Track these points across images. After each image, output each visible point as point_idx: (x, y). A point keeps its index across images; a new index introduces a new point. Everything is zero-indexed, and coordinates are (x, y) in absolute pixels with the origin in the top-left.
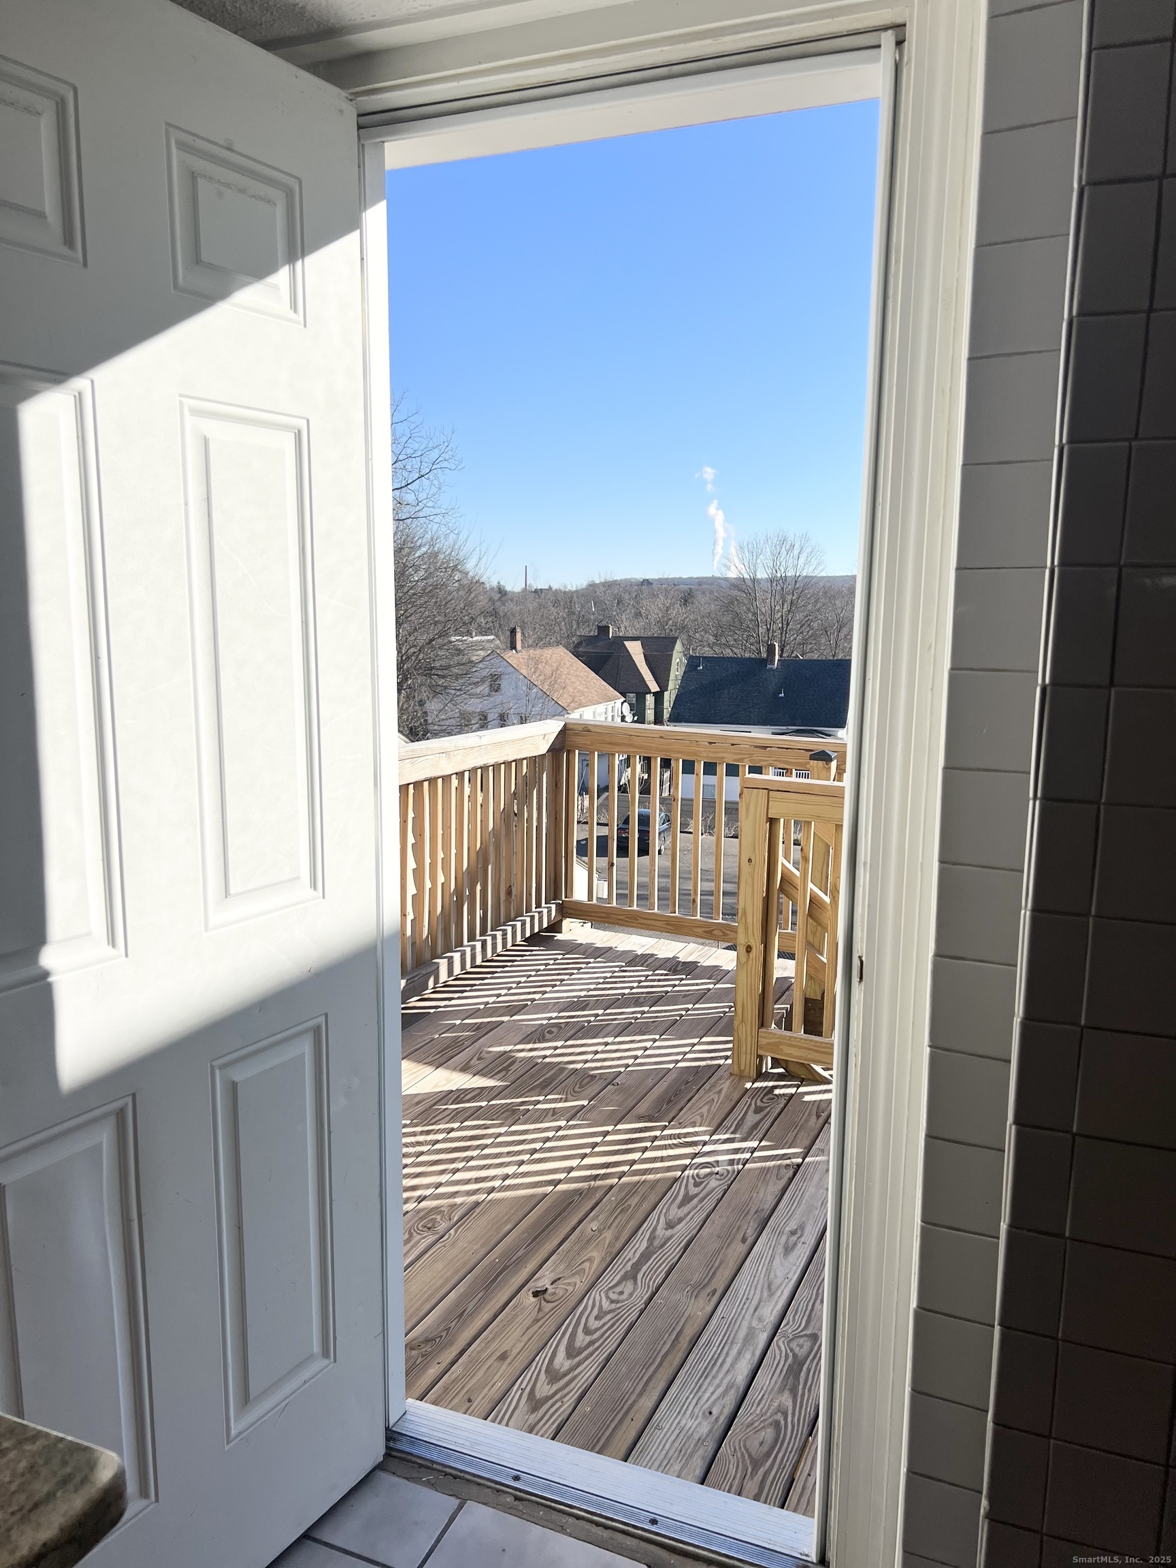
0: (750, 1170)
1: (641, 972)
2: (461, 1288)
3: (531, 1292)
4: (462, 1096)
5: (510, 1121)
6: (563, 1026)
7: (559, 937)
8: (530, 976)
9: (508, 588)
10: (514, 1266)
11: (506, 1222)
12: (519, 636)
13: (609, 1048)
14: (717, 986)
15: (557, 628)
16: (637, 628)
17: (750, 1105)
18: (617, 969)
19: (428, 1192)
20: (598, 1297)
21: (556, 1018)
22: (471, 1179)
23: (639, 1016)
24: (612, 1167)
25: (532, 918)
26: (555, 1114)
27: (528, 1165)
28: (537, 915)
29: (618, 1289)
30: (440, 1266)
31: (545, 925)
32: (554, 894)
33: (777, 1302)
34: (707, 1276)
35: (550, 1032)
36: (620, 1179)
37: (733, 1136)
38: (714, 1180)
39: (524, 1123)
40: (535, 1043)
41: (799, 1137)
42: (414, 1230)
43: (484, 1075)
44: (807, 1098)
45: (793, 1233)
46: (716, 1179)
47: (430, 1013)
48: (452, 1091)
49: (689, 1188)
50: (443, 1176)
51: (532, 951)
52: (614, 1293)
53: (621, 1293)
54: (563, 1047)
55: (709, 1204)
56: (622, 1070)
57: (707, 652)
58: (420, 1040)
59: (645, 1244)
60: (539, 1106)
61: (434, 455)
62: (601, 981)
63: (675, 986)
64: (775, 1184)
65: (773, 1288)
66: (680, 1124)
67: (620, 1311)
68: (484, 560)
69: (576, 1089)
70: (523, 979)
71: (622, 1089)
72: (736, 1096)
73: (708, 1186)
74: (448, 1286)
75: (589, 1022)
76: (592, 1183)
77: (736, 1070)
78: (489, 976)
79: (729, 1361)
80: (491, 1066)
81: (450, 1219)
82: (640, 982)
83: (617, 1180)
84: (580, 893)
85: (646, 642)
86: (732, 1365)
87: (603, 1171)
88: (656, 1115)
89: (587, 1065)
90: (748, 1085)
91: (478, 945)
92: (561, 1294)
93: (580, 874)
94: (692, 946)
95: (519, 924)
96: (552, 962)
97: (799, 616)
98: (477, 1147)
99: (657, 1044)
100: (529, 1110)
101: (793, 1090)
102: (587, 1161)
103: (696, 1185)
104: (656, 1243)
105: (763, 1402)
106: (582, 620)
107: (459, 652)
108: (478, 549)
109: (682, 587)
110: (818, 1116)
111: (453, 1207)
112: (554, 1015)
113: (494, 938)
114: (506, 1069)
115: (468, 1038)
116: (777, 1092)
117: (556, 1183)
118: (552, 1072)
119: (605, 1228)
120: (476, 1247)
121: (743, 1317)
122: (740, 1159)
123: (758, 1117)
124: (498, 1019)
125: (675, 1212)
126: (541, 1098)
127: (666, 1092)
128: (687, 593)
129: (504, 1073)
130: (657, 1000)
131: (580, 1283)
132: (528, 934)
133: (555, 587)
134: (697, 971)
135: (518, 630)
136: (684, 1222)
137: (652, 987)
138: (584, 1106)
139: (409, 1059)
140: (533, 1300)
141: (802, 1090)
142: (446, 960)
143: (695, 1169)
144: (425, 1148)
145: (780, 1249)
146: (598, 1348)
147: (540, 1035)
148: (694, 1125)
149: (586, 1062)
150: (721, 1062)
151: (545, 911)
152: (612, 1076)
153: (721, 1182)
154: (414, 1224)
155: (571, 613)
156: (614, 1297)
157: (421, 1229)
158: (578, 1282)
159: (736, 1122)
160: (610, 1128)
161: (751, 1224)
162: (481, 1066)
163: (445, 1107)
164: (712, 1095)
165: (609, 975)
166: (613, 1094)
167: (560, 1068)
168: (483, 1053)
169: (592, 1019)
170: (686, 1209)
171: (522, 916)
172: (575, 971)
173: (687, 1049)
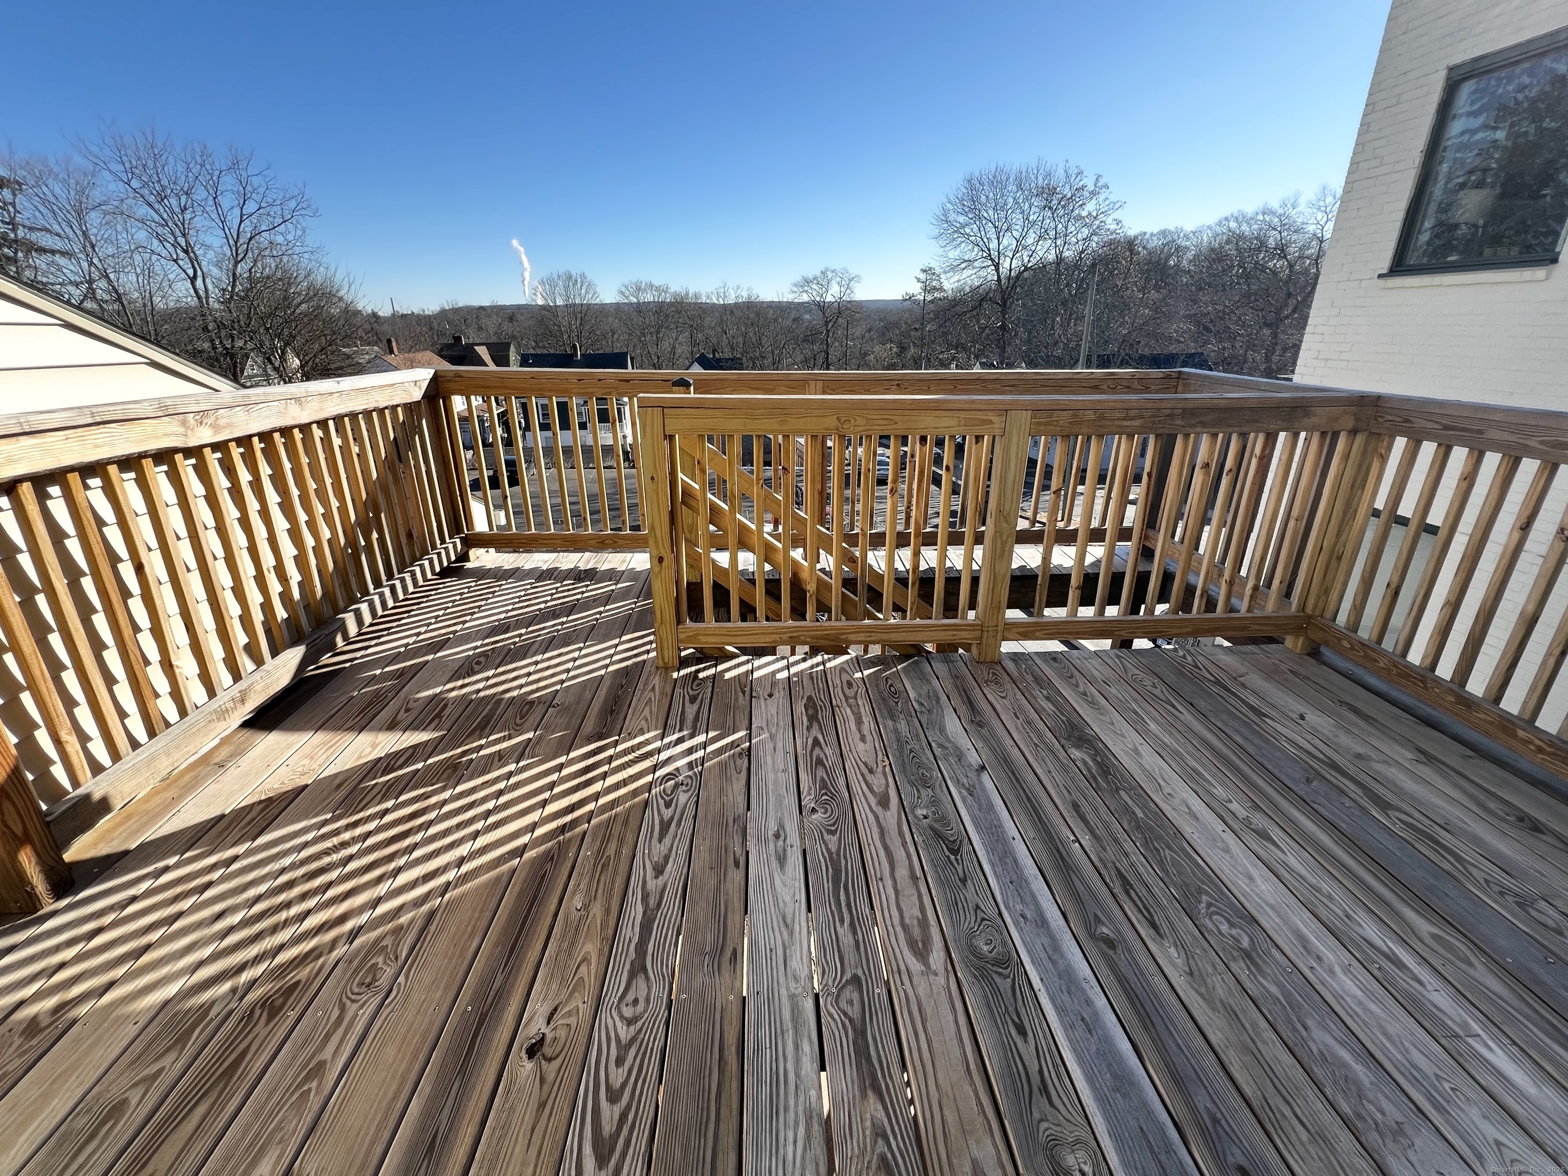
0: (710, 768)
1: (549, 586)
2: (425, 1086)
3: (524, 1051)
4: (393, 762)
5: (452, 781)
6: (490, 653)
7: (469, 565)
8: (448, 608)
9: (381, 314)
10: (494, 1010)
11: (472, 935)
12: (394, 344)
13: (540, 666)
14: (619, 586)
15: (423, 339)
16: (483, 337)
17: (684, 695)
18: (529, 587)
19: (364, 918)
20: (609, 1019)
21: (482, 646)
22: (417, 879)
23: (560, 627)
24: (579, 808)
25: (439, 554)
26: (501, 758)
27: (484, 836)
28: (443, 551)
29: (630, 997)
30: (390, 1051)
31: (453, 558)
32: (456, 528)
33: (800, 942)
34: (719, 931)
35: (478, 663)
36: (589, 822)
37: (681, 734)
38: (681, 793)
39: (471, 778)
40: (464, 678)
41: (737, 718)
42: (347, 997)
43: (416, 729)
44: (727, 676)
45: (777, 836)
46: (684, 791)
47: (345, 668)
48: (381, 758)
49: (662, 812)
50: (381, 886)
51: (444, 583)
52: (627, 1005)
53: (636, 1002)
54: (494, 676)
55: (687, 824)
56: (558, 687)
57: (532, 351)
58: (335, 703)
59: (640, 909)
60: (482, 753)
61: (292, 204)
62: (517, 600)
63: (583, 593)
64: (738, 779)
65: (789, 921)
66: (629, 734)
67: (642, 1036)
68: (353, 287)
69: (518, 721)
70: (441, 613)
71: (564, 709)
72: (669, 690)
73: (679, 803)
74: (407, 1088)
75: (515, 643)
76: (561, 838)
77: (661, 664)
78: (406, 615)
79: (790, 1066)
80: (421, 717)
81: (396, 958)
82: (552, 595)
83: (587, 825)
84: (481, 525)
85: (489, 346)
86: (797, 1075)
87: (569, 818)
88: (604, 731)
89: (524, 690)
90: (675, 675)
91: (387, 591)
92: (564, 1036)
93: (478, 510)
94: (587, 554)
95: (426, 563)
96: (466, 591)
97: (587, 327)
98: (420, 828)
99: (584, 652)
100: (472, 760)
101: (712, 671)
102: (551, 808)
103: (668, 805)
104: (652, 902)
105: (854, 1127)
106: (441, 334)
107: (348, 357)
108: (346, 279)
109: (508, 311)
110: (744, 693)
111: (398, 931)
112: (479, 643)
113: (403, 580)
114: (439, 716)
115: (389, 690)
116: (701, 675)
117: (519, 852)
118: (489, 707)
119: (590, 901)
120: (438, 995)
121: (778, 982)
122: (696, 760)
123: (695, 707)
124: (421, 660)
125: (658, 850)
126: (483, 742)
127: (605, 702)
128: (511, 314)
129: (436, 721)
130: (571, 609)
131: (582, 1004)
132: (438, 569)
133: (416, 312)
134: (598, 576)
135: (393, 339)
136: (671, 860)
137: (564, 597)
138: (530, 740)
139: (325, 729)
140: (529, 1065)
141: (720, 668)
142: (352, 614)
143: (660, 785)
144: (354, 849)
145: (774, 864)
146: (634, 1123)
147: (468, 668)
148: (642, 732)
149: (521, 686)
150: (645, 657)
151: (451, 546)
152: (550, 698)
153: (690, 793)
154: (346, 986)
155: (431, 329)
156: (628, 1012)
157: (356, 990)
158: (580, 1005)
159: (679, 718)
160: (563, 759)
161: (736, 839)
162: (411, 719)
163: (374, 782)
164: (648, 695)
165: (523, 593)
166: (556, 717)
167: (495, 700)
168: (411, 702)
169: (517, 640)
170: (667, 841)
171: (429, 554)
172: (491, 596)
173: (612, 651)
